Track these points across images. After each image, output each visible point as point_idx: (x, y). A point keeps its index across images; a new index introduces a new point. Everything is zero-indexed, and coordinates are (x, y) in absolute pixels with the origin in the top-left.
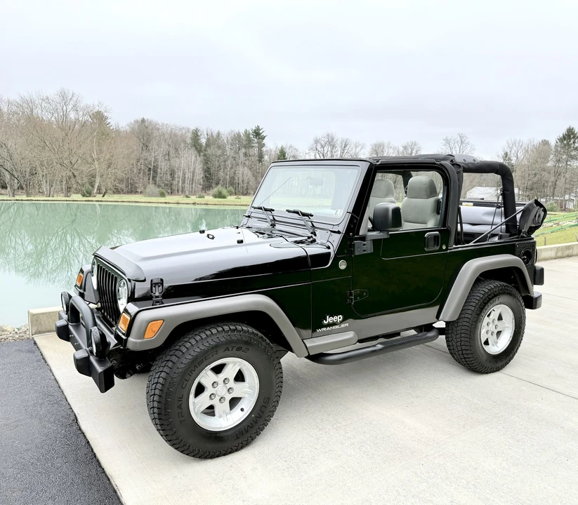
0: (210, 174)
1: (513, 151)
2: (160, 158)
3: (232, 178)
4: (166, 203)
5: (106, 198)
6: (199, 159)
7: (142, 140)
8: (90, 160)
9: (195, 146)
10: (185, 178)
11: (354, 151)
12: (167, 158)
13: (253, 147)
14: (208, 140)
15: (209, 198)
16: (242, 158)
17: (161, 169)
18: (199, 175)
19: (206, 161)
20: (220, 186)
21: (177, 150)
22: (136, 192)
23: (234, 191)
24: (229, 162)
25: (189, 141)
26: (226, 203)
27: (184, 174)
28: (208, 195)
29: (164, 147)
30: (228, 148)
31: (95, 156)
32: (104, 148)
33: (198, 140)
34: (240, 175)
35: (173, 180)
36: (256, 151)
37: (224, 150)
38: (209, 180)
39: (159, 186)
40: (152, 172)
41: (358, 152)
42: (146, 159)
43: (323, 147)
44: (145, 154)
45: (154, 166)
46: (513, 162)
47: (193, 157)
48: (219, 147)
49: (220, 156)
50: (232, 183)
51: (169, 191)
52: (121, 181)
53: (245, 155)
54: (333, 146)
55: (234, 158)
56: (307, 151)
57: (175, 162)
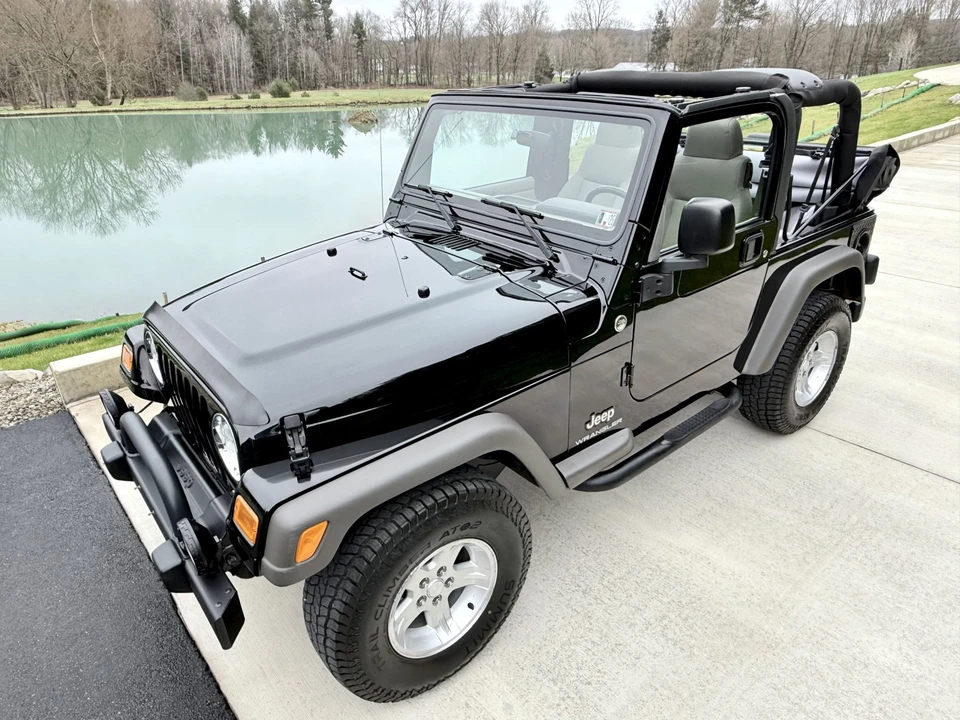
0: (262, 61)
1: (670, 9)
2: (190, 40)
3: (294, 65)
4: (210, 109)
5: (127, 105)
6: (244, 39)
7: (159, 14)
8: (92, 49)
9: (235, 19)
10: (228, 68)
11: (457, 16)
12: (199, 39)
13: (316, 15)
14: (253, 8)
15: (266, 98)
16: (303, 34)
17: (194, 57)
18: (248, 64)
19: (254, 42)
20: (278, 78)
21: (210, 26)
22: (166, 94)
23: (297, 84)
24: (286, 41)
25: (226, 12)
26: (291, 104)
27: (227, 63)
28: (263, 91)
29: (193, 23)
30: (282, 19)
31: (98, 43)
32: (108, 30)
33: (240, 8)
34: (304, 60)
35: (212, 72)
36: (321, 22)
37: (277, 24)
38: (262, 72)
39: (195, 83)
40: (182, 61)
41: (463, 17)
42: (171, 43)
43: (413, 11)
44: (168, 35)
45: (183, 53)
46: (669, 25)
47: (235, 36)
48: (269, 19)
49: (272, 32)
50: (294, 73)
51: (210, 89)
52: (142, 79)
53: (307, 28)
54: (429, 10)
55: (292, 34)
56: (393, 20)
57: (211, 45)
